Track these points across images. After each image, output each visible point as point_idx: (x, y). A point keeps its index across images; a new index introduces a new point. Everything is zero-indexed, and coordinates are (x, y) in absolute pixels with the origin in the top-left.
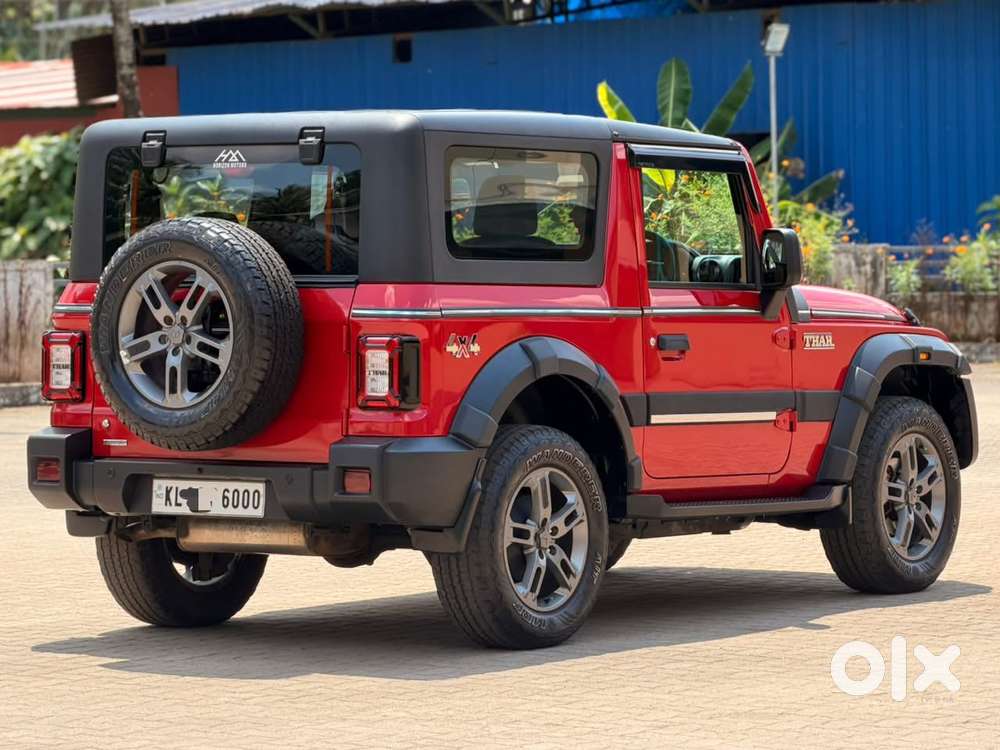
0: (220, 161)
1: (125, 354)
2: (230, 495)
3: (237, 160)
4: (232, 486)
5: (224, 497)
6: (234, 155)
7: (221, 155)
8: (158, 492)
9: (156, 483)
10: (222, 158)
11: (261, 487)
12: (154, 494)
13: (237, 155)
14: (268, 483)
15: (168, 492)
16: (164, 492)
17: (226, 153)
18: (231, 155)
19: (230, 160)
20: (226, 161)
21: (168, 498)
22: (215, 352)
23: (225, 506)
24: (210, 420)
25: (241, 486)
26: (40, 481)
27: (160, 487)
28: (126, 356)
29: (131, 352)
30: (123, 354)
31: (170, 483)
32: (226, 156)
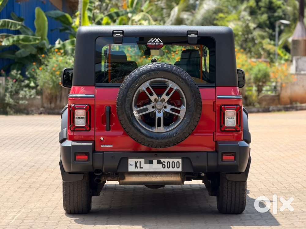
0: (151, 42)
1: (136, 112)
2: (166, 164)
3: (158, 42)
6: (157, 40)
7: (151, 40)
8: (131, 164)
9: (130, 160)
10: (151, 41)
11: (180, 160)
12: (129, 165)
13: (159, 40)
14: (183, 159)
15: (136, 163)
16: (134, 164)
17: (153, 39)
18: (155, 40)
19: (155, 42)
20: (154, 42)
21: (136, 166)
22: (178, 112)
23: (164, 168)
24: (178, 136)
25: (171, 160)
26: (77, 161)
28: (136, 113)
29: (139, 112)
30: (135, 112)
31: (136, 160)
32: (153, 40)
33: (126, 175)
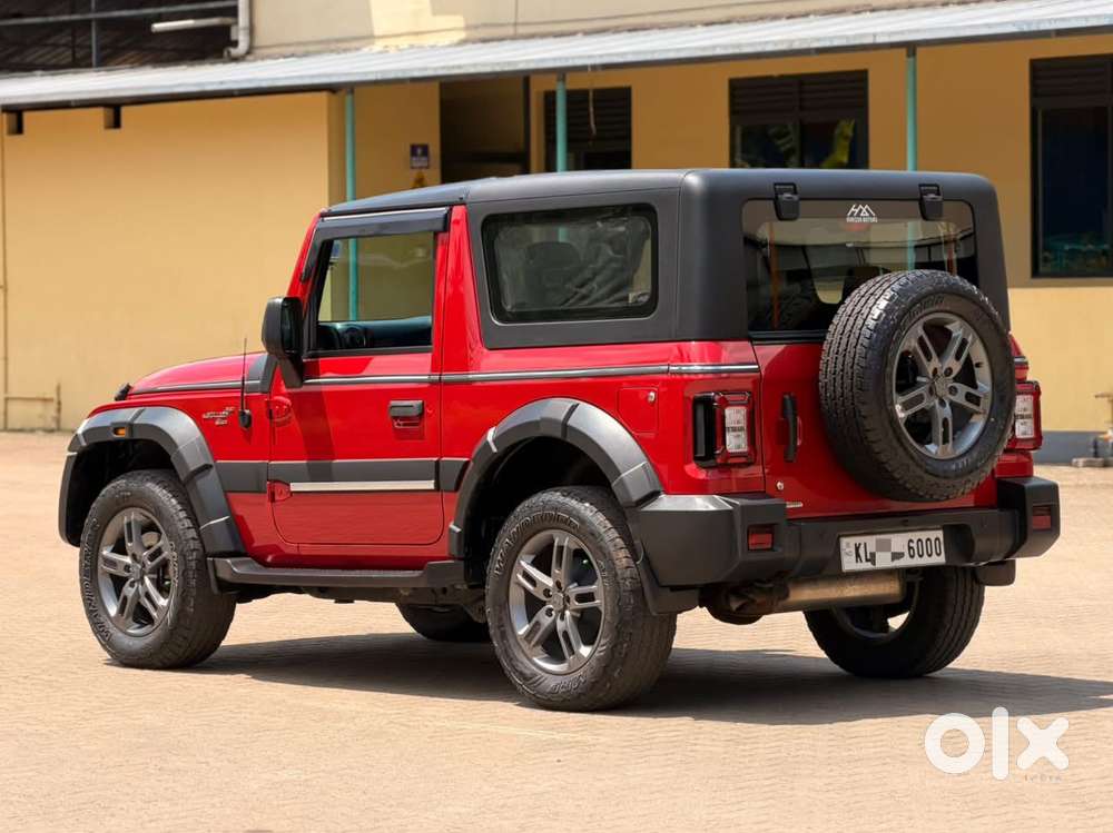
0: (852, 215)
2: (914, 545)
3: (867, 214)
4: (915, 536)
5: (910, 548)
6: (864, 210)
7: (852, 209)
8: (847, 550)
9: (844, 541)
10: (853, 212)
11: (940, 534)
12: (843, 553)
13: (867, 210)
14: (945, 529)
15: (857, 549)
16: (854, 551)
17: (856, 208)
18: (861, 210)
19: (862, 214)
20: (858, 215)
21: (858, 555)
23: (912, 557)
25: (923, 535)
27: (848, 545)
29: (906, 406)
30: (898, 407)
31: (858, 540)
32: (857, 211)
33: (790, 586)
